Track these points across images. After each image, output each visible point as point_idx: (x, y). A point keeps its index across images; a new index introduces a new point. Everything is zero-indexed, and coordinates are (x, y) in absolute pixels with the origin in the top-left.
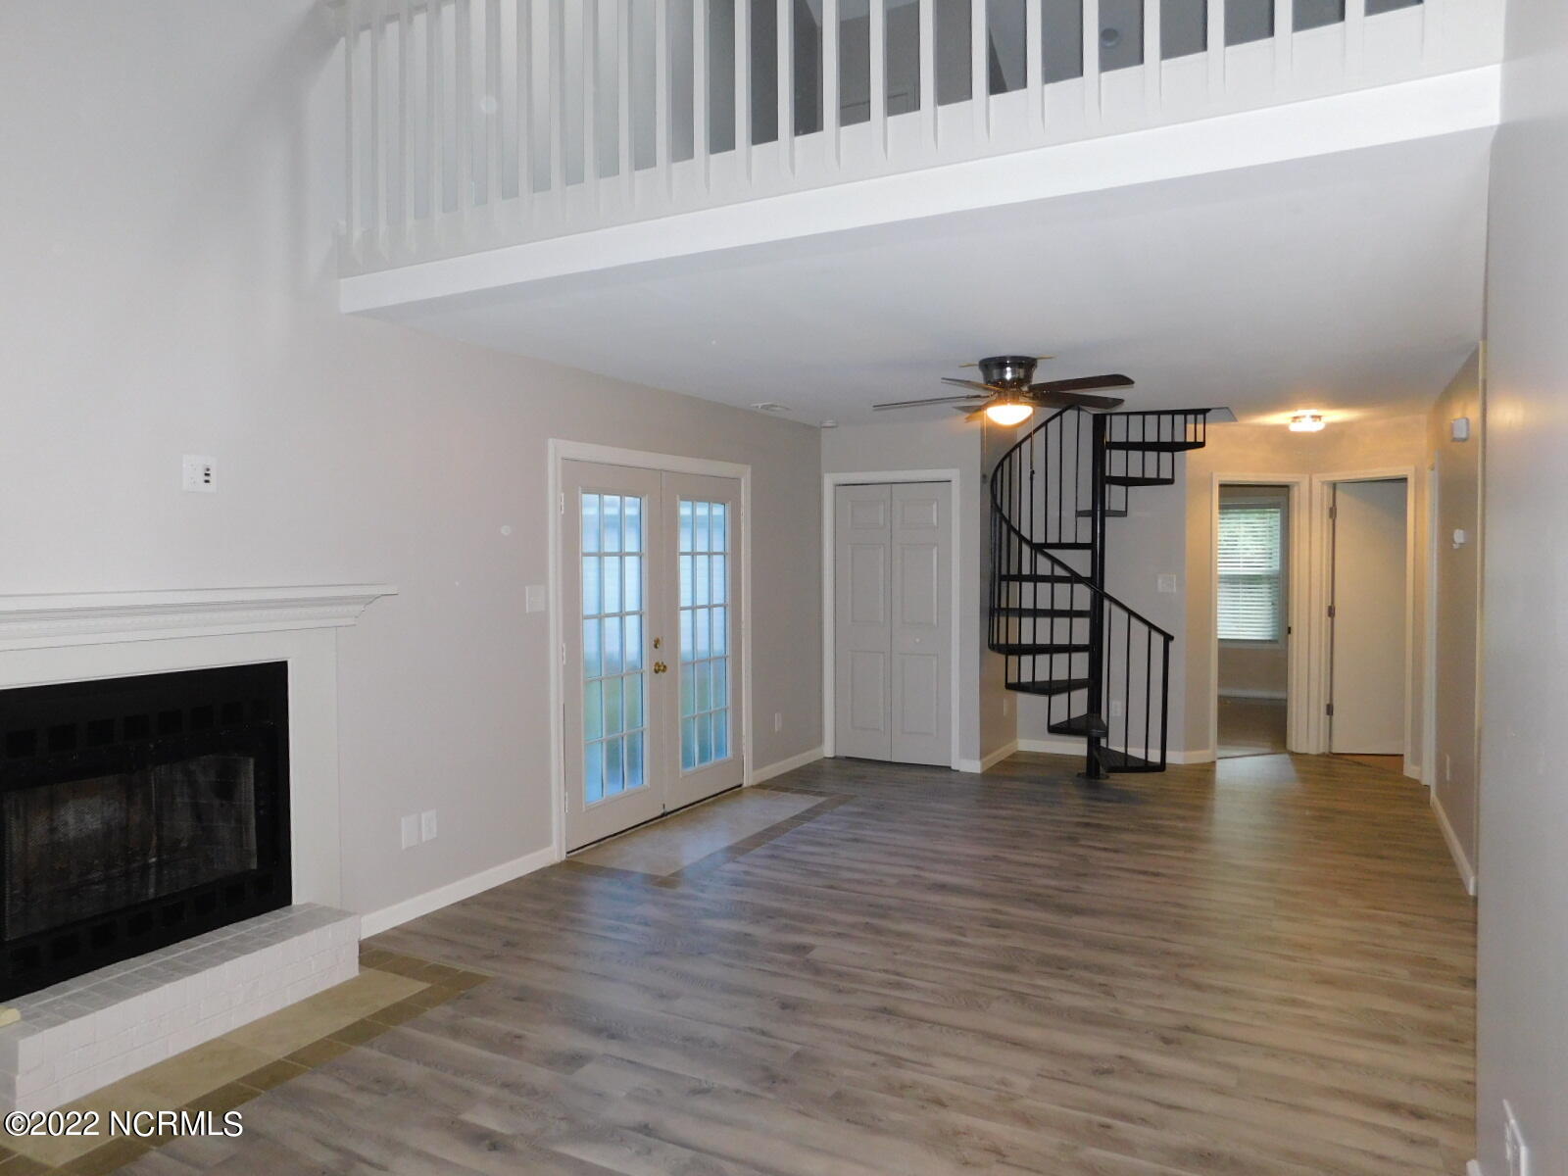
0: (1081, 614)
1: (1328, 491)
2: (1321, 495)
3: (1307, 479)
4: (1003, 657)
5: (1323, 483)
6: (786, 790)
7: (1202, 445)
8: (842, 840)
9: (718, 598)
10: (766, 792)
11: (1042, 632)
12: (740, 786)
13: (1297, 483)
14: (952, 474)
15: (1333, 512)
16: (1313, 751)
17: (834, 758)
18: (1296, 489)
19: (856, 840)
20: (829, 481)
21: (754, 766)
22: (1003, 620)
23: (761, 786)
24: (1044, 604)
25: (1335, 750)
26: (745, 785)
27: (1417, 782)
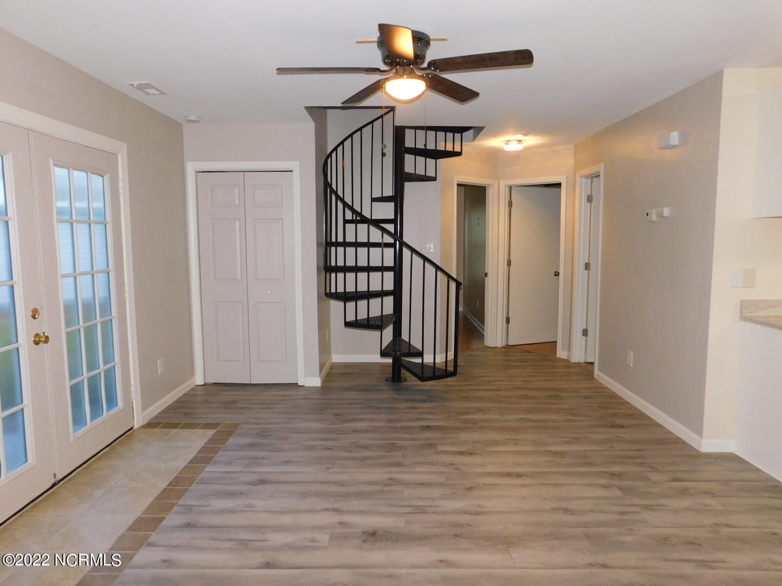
0: (388, 269)
1: (507, 190)
2: (504, 192)
3: (497, 184)
4: (342, 304)
5: (506, 185)
6: (174, 426)
7: (459, 154)
8: (249, 484)
9: (100, 264)
10: (157, 430)
11: (362, 282)
12: (132, 429)
13: (493, 185)
14: (294, 165)
15: (510, 204)
16: (499, 345)
17: (204, 385)
18: (491, 189)
19: (262, 482)
20: (191, 168)
21: (142, 407)
22: (333, 275)
23: (151, 425)
24: (363, 263)
25: (510, 343)
26: (136, 427)
27: (568, 361)
